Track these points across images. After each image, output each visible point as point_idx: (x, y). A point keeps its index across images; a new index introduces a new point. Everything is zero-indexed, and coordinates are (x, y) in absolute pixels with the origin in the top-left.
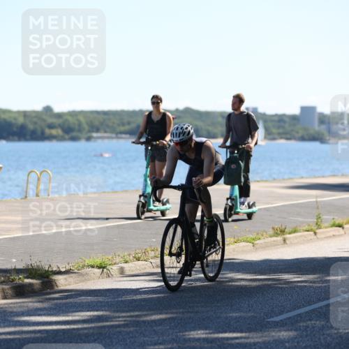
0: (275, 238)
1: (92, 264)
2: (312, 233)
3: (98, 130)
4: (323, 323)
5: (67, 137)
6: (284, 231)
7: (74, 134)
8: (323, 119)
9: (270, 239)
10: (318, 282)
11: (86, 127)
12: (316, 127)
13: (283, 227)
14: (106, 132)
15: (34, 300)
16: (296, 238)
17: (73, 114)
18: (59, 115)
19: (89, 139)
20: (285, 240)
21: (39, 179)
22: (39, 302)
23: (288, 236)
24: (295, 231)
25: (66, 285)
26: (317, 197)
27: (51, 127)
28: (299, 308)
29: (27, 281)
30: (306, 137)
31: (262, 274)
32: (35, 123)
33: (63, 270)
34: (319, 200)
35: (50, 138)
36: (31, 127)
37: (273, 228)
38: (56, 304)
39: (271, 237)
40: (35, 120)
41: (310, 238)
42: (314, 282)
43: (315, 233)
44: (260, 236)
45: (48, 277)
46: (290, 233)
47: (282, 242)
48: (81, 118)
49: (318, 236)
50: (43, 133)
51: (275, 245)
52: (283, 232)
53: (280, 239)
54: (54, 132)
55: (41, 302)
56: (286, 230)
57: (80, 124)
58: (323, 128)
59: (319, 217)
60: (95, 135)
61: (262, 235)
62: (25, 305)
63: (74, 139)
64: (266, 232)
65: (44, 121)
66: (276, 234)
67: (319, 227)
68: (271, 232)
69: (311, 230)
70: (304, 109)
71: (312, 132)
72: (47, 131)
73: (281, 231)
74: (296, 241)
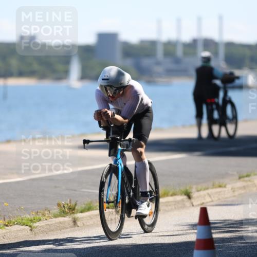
0: (61, 219)
6: (74, 209)
9: (54, 219)
13: (73, 203)
20: (75, 221)
23: (79, 215)
24: (89, 209)
37: (59, 205)
39: (55, 216)
44: (40, 216)
46: (82, 212)
47: (72, 224)
52: (72, 210)
53: (68, 219)
56: (76, 208)
61: (43, 215)
64: (49, 211)
66: (63, 213)
68: (56, 210)
70: (102, 37)
73: (70, 209)
74: (91, 222)
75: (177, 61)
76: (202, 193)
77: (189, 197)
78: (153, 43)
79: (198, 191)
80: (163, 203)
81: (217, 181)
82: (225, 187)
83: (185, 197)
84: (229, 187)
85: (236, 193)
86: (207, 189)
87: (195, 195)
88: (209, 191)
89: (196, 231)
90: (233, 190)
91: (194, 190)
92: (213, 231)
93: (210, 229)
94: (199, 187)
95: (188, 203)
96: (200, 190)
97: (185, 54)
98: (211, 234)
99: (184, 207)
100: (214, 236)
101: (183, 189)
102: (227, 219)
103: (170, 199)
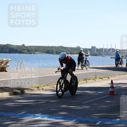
0: (84, 81)
1: (35, 87)
2: (94, 80)
3: (37, 51)
4: (97, 104)
5: (28, 53)
7: (31, 52)
8: (98, 50)
10: (96, 93)
11: (34, 50)
12: (95, 52)
13: (86, 78)
14: (39, 52)
15: (19, 96)
16: (90, 81)
17: (30, 47)
18: (27, 47)
19: (34, 53)
20: (87, 82)
21: (21, 64)
22: (20, 97)
23: (87, 81)
24: (89, 80)
25: (28, 92)
26: (95, 71)
27: (24, 50)
28: (90, 100)
29: (17, 91)
30: (93, 55)
31: (80, 91)
32: (20, 49)
33: (27, 88)
34: (96, 71)
35: (24, 53)
36: (19, 50)
37: (84, 79)
38: (25, 97)
39: (83, 81)
40: (20, 48)
41: (93, 81)
42: (95, 93)
43: (95, 80)
44: (80, 80)
45: (23, 90)
46: (88, 80)
48: (32, 48)
49: (96, 81)
50: (22, 51)
51: (84, 83)
52: (86, 80)
53: (85, 81)
54: (25, 51)
55: (21, 97)
57: (32, 49)
58: (97, 52)
59: (96, 76)
60: (36, 52)
62: (17, 97)
63: (30, 53)
65: (22, 48)
66: (84, 80)
67: (96, 79)
68: (83, 80)
69: (94, 79)
70: (92, 47)
71: (94, 53)
72: (23, 51)
74: (90, 82)
75: (107, 52)
76: (111, 78)
77: (109, 78)
78: (102, 49)
81: (114, 76)
83: (108, 78)
84: (116, 77)
85: (118, 78)
87: (110, 78)
88: (113, 77)
91: (110, 77)
93: (113, 84)
94: (111, 76)
95: (108, 79)
97: (108, 51)
99: (108, 80)
100: (114, 86)
101: (108, 77)
103: (105, 78)
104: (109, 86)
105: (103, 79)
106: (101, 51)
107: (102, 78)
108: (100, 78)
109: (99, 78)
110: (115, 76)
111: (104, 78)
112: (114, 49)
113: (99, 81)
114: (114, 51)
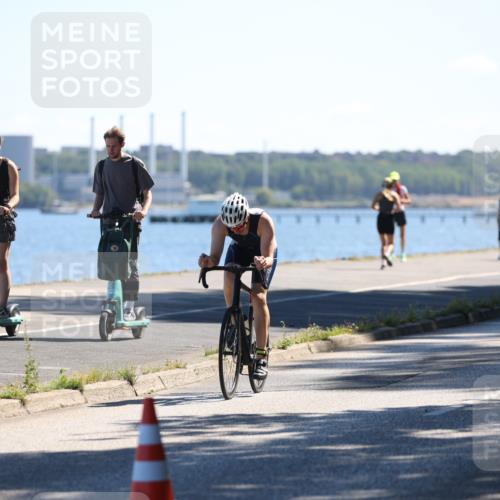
2: (16, 402)
8: (46, 162)
41: (12, 412)
43: (23, 402)
49: (29, 407)
58: (46, 181)
59: (30, 368)
69: (15, 396)
76: (151, 376)
77: (131, 383)
79: (144, 374)
80: (91, 390)
81: (173, 359)
82: (184, 367)
83: (124, 383)
84: (190, 367)
85: (201, 377)
86: (158, 370)
87: (139, 379)
88: (161, 373)
89: (137, 433)
90: (197, 372)
91: (138, 372)
92: (163, 433)
93: (158, 429)
95: (129, 391)
96: (148, 372)
98: (160, 437)
100: (166, 440)
101: (122, 370)
102: (187, 414)
103: (102, 385)
104: (132, 442)
105: (86, 387)
106: (75, 172)
107: (75, 387)
108: (62, 385)
109: (58, 381)
110: (183, 359)
111: (95, 379)
112: (177, 154)
113: (57, 403)
114: (177, 170)
